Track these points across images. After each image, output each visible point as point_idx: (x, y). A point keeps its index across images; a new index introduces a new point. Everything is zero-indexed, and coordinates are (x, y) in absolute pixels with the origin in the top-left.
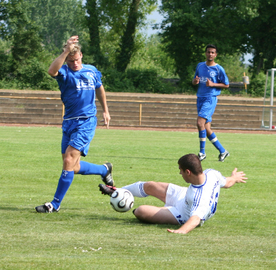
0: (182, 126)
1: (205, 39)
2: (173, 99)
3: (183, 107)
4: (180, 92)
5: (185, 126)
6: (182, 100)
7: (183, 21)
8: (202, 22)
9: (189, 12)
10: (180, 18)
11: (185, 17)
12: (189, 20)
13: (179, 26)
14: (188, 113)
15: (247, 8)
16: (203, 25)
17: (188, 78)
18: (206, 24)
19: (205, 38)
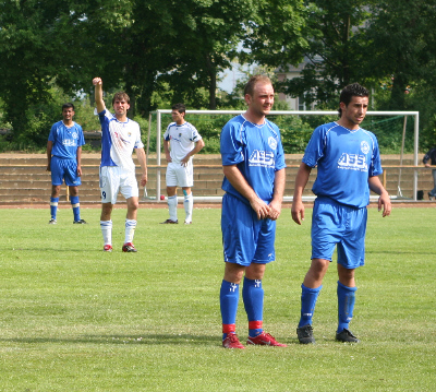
0: (25, 200)
1: (51, 68)
2: (9, 161)
3: (24, 171)
4: (17, 149)
5: (29, 200)
6: (22, 161)
7: (18, 42)
8: (46, 43)
9: (26, 28)
10: (12, 38)
11: (21, 35)
12: (27, 39)
13: (13, 50)
14: (31, 180)
15: (116, 15)
16: (47, 47)
17: (29, 127)
18: (53, 46)
19: (50, 66)
